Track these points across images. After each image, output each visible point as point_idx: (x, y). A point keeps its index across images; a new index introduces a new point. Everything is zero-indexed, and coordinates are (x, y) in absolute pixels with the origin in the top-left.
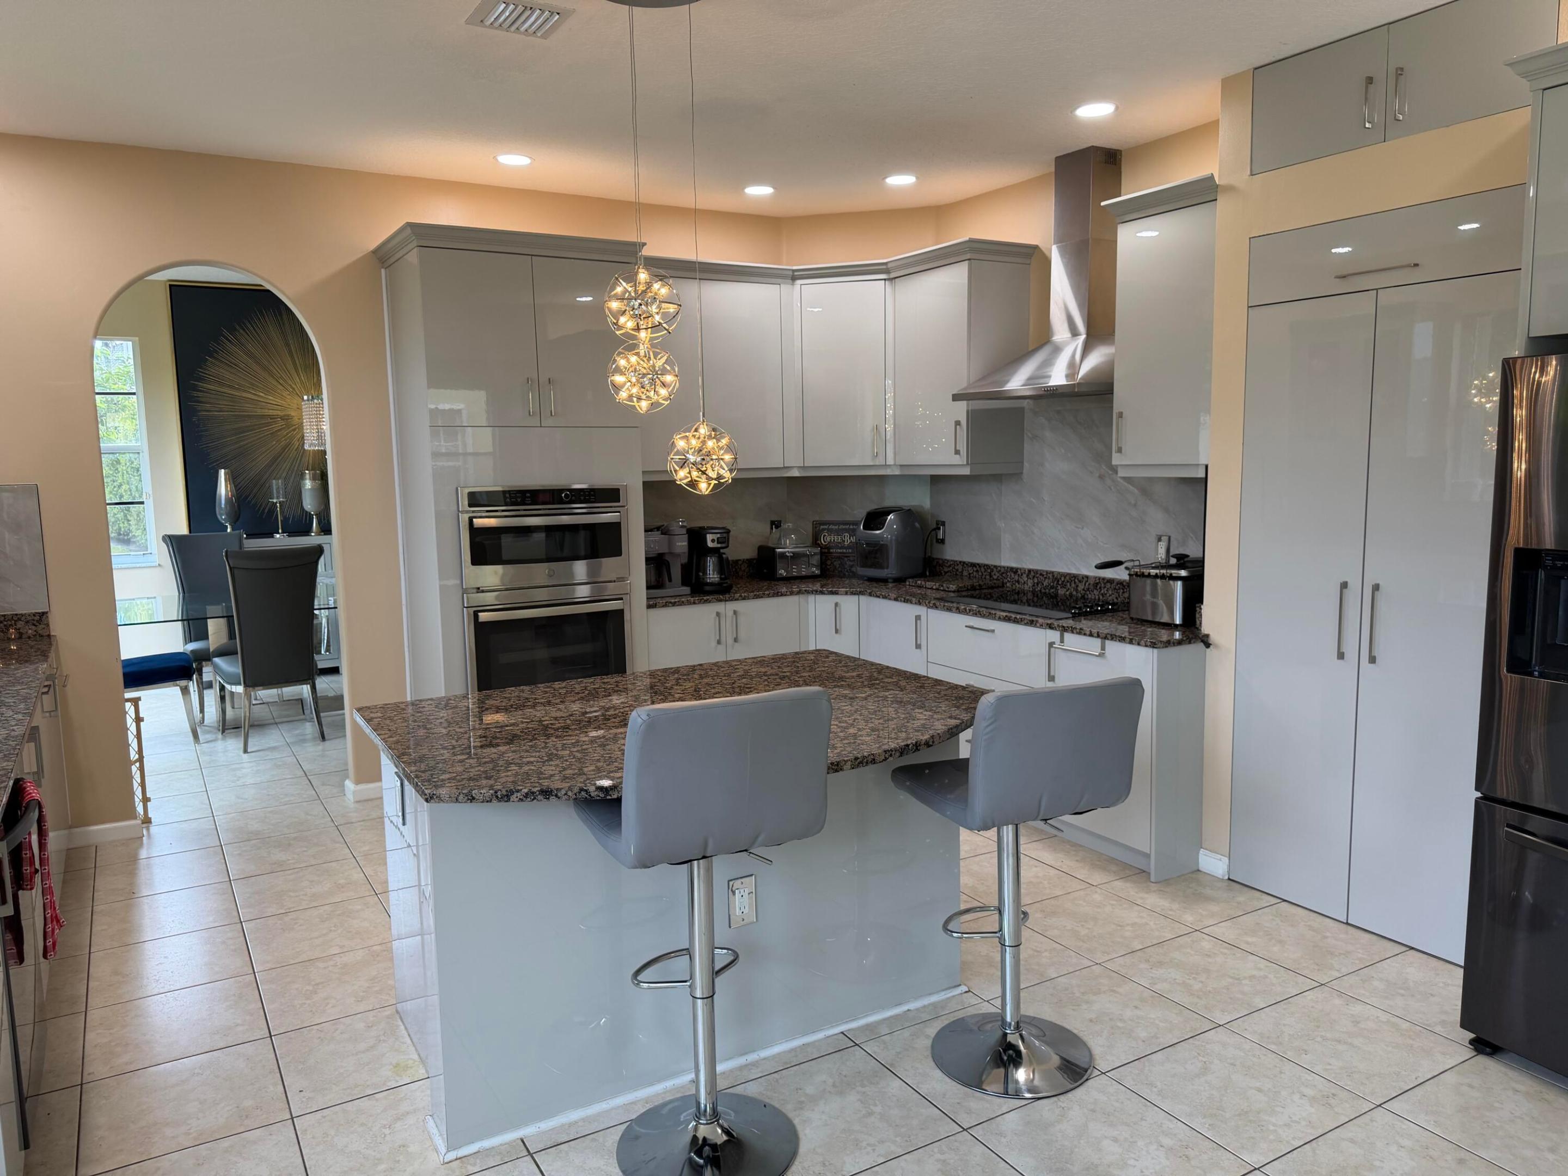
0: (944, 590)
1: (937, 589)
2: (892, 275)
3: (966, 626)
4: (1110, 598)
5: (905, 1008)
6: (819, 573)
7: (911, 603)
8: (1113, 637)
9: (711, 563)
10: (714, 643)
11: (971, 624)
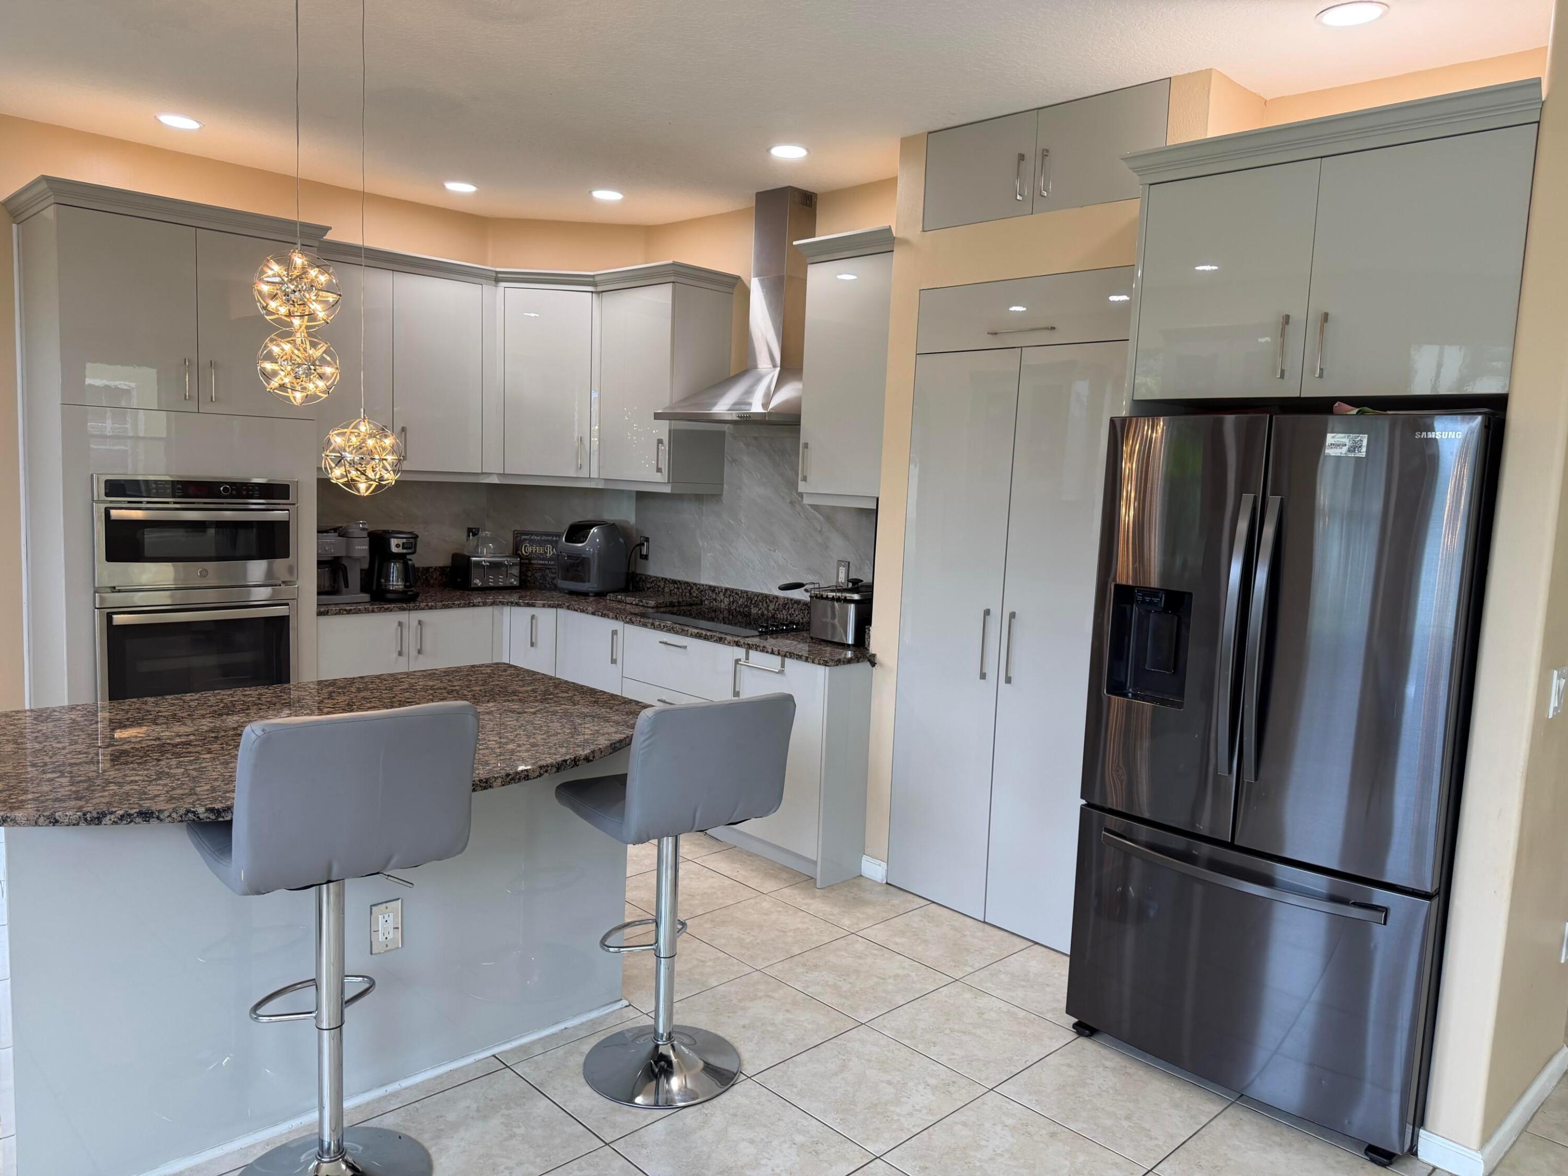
0: (643, 606)
1: (637, 605)
2: (600, 289)
3: (660, 642)
4: (797, 618)
5: (562, 1026)
6: (518, 585)
7: (608, 617)
8: (791, 655)
9: (395, 569)
10: (395, 655)
11: (665, 640)
